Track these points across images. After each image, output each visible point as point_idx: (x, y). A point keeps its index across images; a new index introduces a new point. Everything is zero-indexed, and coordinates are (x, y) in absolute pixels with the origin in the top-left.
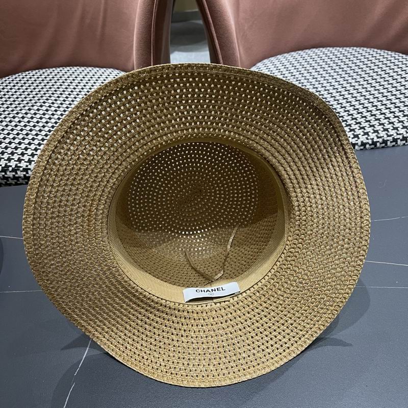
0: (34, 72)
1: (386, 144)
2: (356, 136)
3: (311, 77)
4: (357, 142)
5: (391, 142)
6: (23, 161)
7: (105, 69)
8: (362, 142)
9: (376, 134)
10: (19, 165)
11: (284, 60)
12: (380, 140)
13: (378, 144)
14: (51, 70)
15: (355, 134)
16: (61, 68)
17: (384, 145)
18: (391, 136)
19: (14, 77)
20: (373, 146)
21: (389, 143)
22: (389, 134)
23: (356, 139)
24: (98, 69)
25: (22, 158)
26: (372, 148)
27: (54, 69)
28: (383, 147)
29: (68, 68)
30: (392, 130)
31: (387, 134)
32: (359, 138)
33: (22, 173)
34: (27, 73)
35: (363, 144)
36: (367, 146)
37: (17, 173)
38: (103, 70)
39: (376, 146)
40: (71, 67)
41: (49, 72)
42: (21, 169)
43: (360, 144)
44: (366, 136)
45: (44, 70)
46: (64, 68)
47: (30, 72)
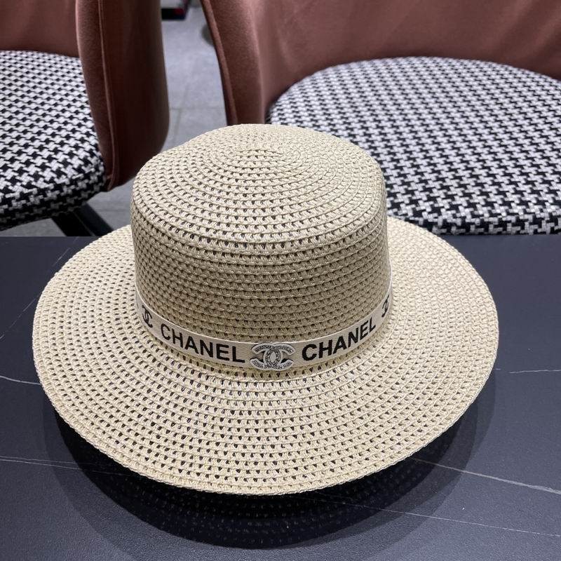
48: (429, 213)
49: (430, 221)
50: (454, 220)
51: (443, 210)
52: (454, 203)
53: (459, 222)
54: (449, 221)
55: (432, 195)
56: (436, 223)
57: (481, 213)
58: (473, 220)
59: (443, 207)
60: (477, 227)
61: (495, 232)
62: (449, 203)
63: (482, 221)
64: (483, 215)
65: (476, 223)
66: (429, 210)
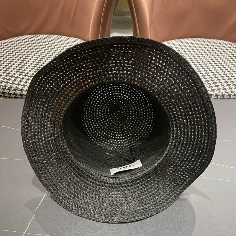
0: (33, 36)
1: (230, 97)
2: (213, 90)
3: (190, 54)
4: (213, 94)
5: (233, 96)
6: (20, 85)
7: (73, 38)
8: (216, 94)
9: (225, 90)
10: (18, 87)
11: (175, 43)
12: (227, 94)
13: (225, 96)
14: (42, 35)
15: (213, 89)
16: (48, 35)
17: (228, 97)
18: (233, 92)
19: (21, 37)
20: (222, 97)
21: (232, 96)
22: (232, 91)
23: (213, 92)
24: (69, 37)
25: (20, 83)
26: (222, 98)
27: (44, 35)
28: (228, 98)
29: (52, 35)
30: (234, 89)
31: (231, 91)
32: (214, 92)
33: (19, 92)
34: (29, 36)
35: (217, 95)
36: (219, 97)
37: (16, 92)
38: (71, 38)
39: (224, 97)
40: (54, 35)
41: (41, 36)
42: (19, 89)
43: (215, 95)
44: (219, 91)
45: (38, 35)
46: (50, 35)
47: (30, 35)
48: (211, 91)
49: (211, 94)
50: (219, 94)
51: (215, 90)
52: (219, 88)
53: (221, 94)
54: (217, 94)
55: (211, 85)
56: (213, 95)
57: (228, 91)
58: (225, 94)
59: (215, 89)
60: (227, 96)
61: (233, 98)
62: (217, 88)
63: (229, 94)
64: (229, 92)
65: (227, 95)
66: (211, 90)
